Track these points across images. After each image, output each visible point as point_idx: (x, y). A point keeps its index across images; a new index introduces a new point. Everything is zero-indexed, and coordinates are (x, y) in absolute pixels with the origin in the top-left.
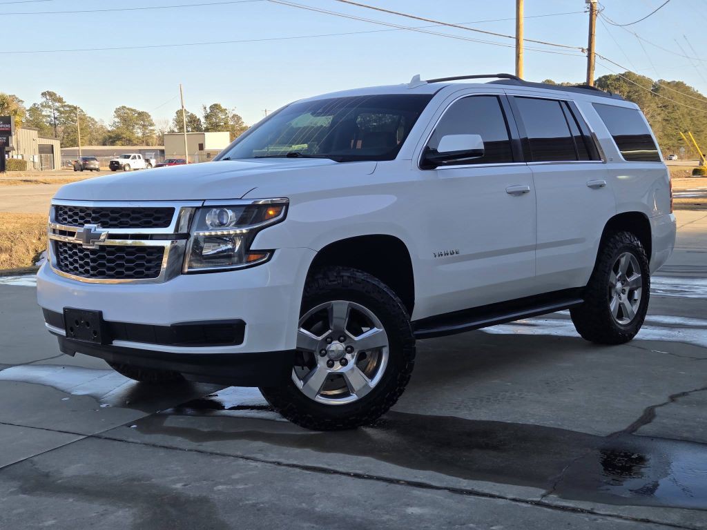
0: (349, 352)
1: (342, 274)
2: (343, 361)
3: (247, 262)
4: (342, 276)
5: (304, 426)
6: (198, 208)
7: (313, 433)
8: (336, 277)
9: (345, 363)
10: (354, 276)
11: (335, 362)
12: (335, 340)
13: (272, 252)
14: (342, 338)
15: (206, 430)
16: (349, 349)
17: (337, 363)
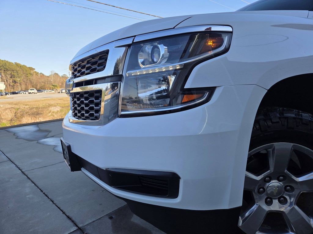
0: (288, 191)
1: (286, 115)
2: (282, 199)
3: (182, 103)
4: (287, 118)
6: (129, 46)
8: (280, 118)
10: (300, 117)
11: (274, 201)
12: (274, 179)
13: (211, 90)
14: (281, 178)
16: (289, 188)
17: (275, 202)
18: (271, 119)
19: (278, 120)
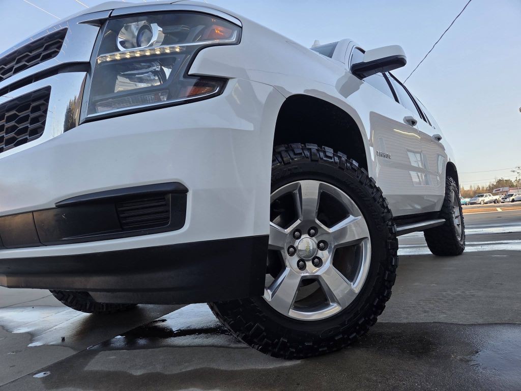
0: (322, 249)
2: (316, 260)
5: (277, 355)
7: (288, 364)
9: (318, 263)
11: (307, 263)
12: (304, 234)
14: (312, 231)
15: (138, 373)
16: (322, 245)
17: (309, 264)
18: (293, 151)
19: (301, 151)
